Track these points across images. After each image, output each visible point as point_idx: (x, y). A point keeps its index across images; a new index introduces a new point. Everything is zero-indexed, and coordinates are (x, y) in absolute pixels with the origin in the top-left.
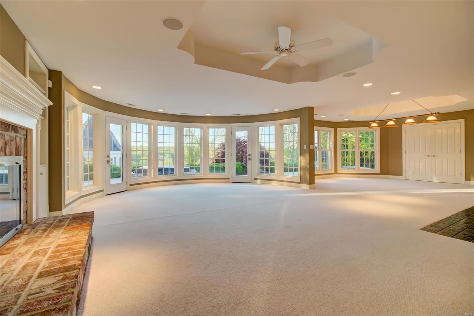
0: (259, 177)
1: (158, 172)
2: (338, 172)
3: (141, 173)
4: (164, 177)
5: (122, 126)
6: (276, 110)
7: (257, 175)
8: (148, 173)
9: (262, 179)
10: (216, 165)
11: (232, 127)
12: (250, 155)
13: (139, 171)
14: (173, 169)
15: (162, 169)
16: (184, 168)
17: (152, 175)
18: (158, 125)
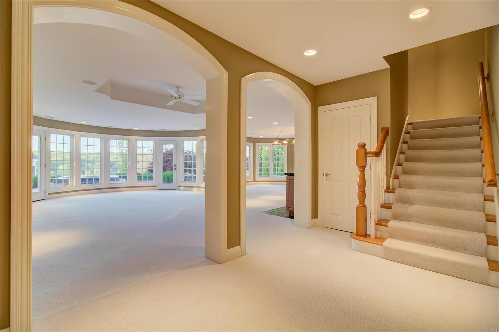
0: (182, 185)
1: (81, 182)
2: (256, 180)
3: (62, 183)
4: (87, 186)
5: (40, 137)
6: (197, 128)
7: (182, 183)
8: (69, 183)
9: (185, 187)
10: (149, 174)
11: (159, 140)
12: (175, 166)
13: (60, 181)
14: (99, 178)
15: (86, 178)
16: (111, 177)
17: (74, 184)
18: (82, 136)
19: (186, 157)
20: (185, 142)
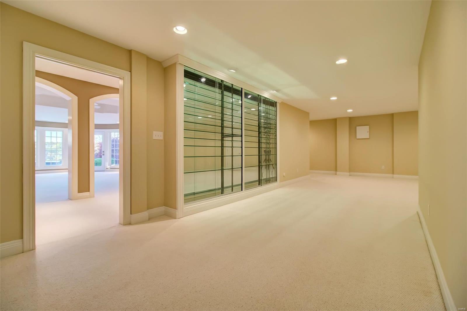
12: (103, 152)
19: (113, 141)
20: (112, 133)
